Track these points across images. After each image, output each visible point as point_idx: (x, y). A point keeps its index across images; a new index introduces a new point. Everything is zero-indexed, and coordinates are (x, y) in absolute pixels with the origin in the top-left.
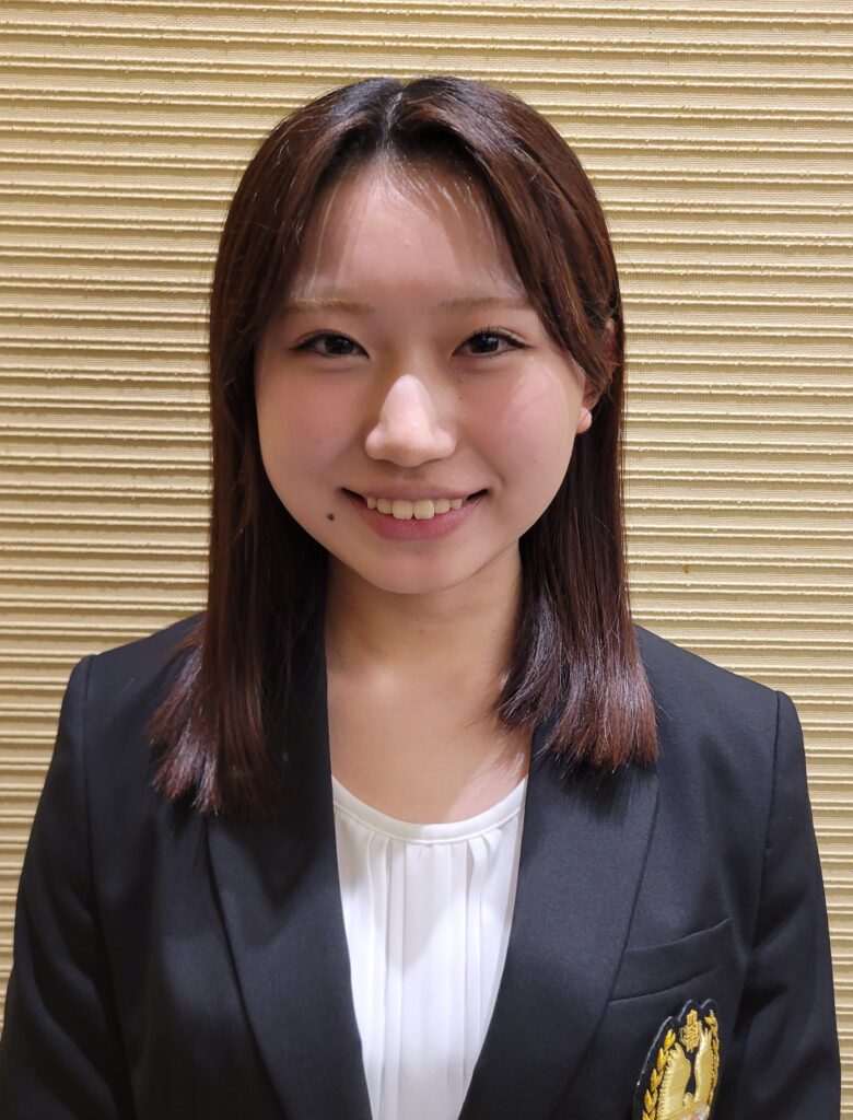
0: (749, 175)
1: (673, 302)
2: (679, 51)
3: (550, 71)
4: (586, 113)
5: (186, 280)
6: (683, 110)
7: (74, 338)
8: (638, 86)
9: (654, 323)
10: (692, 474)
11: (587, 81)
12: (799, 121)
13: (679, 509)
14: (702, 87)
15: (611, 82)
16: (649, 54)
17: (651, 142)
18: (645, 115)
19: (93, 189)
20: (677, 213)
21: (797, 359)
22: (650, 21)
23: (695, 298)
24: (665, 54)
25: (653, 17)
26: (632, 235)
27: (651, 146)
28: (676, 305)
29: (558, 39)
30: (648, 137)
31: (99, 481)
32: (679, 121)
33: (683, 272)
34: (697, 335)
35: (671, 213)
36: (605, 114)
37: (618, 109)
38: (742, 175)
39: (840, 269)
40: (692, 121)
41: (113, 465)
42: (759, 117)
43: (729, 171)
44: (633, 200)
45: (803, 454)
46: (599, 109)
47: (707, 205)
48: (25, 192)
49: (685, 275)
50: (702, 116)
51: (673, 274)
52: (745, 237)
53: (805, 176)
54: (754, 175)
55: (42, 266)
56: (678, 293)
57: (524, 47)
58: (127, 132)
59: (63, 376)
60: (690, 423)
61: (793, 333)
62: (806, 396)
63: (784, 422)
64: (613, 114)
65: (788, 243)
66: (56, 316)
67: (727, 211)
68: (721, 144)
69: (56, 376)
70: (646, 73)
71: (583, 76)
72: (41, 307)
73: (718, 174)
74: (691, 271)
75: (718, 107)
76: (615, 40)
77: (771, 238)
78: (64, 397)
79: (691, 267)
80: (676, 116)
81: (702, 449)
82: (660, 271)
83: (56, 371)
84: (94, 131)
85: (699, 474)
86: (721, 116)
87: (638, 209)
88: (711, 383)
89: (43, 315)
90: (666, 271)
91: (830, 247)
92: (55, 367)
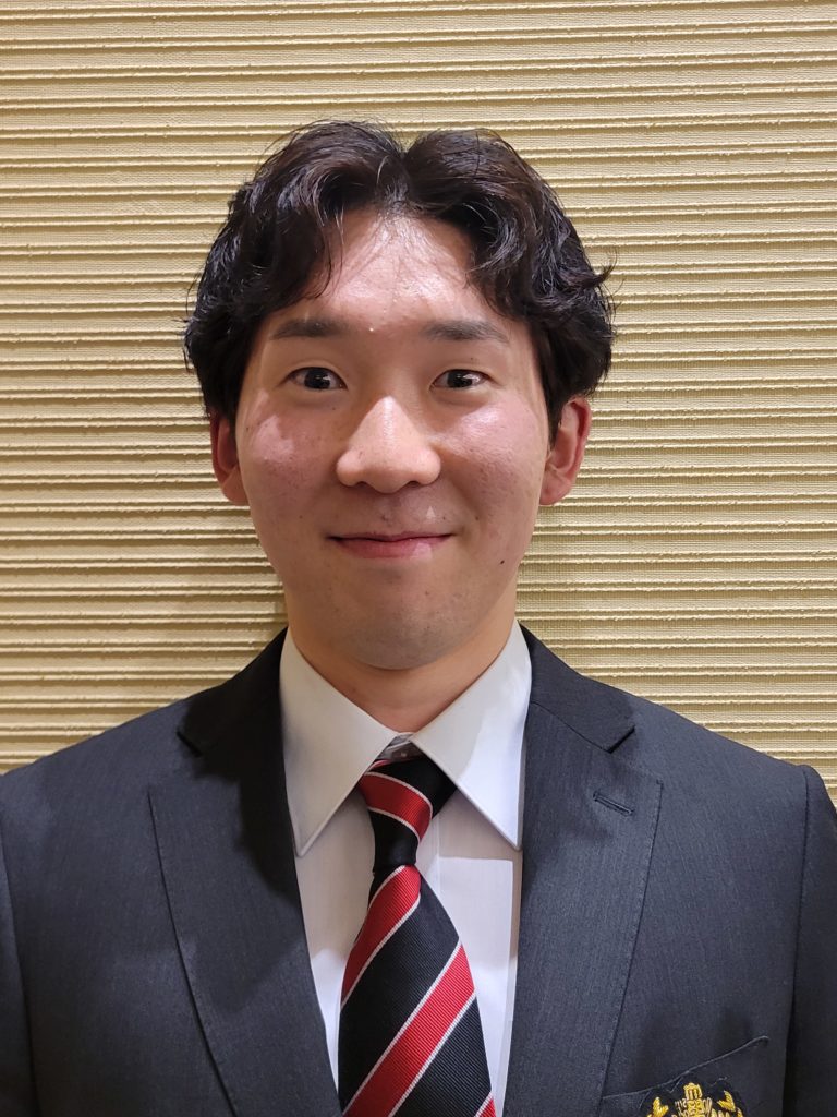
0: (729, 526)
1: (662, 646)
2: (655, 417)
5: (197, 640)
6: (662, 470)
7: (92, 697)
8: (618, 450)
9: (645, 666)
12: (774, 476)
14: (678, 449)
16: (627, 421)
17: (634, 499)
18: (626, 476)
19: (111, 561)
20: (662, 563)
21: (788, 696)
22: (626, 392)
23: (685, 641)
24: (643, 421)
25: (631, 389)
26: (620, 584)
27: (633, 503)
28: (666, 649)
30: (630, 495)
32: (660, 480)
33: (671, 617)
34: (688, 676)
35: (656, 563)
37: (600, 471)
38: (722, 526)
39: (824, 611)
40: (671, 479)
42: (736, 474)
43: (709, 523)
44: (619, 553)
47: (690, 555)
48: (49, 565)
49: (673, 620)
50: (680, 474)
51: (661, 620)
52: (729, 583)
53: (783, 526)
54: (735, 526)
55: (62, 632)
56: (668, 637)
58: (142, 508)
61: (783, 672)
62: (799, 732)
64: (596, 476)
65: (771, 588)
66: (76, 677)
67: (710, 560)
68: (700, 499)
70: (625, 438)
72: (61, 669)
73: (699, 527)
74: (678, 617)
75: (696, 466)
77: (754, 583)
79: (678, 612)
80: (657, 475)
82: (648, 617)
83: (75, 729)
84: (113, 509)
86: (699, 474)
87: (624, 561)
89: (64, 677)
90: (654, 617)
91: (812, 590)
92: (74, 724)
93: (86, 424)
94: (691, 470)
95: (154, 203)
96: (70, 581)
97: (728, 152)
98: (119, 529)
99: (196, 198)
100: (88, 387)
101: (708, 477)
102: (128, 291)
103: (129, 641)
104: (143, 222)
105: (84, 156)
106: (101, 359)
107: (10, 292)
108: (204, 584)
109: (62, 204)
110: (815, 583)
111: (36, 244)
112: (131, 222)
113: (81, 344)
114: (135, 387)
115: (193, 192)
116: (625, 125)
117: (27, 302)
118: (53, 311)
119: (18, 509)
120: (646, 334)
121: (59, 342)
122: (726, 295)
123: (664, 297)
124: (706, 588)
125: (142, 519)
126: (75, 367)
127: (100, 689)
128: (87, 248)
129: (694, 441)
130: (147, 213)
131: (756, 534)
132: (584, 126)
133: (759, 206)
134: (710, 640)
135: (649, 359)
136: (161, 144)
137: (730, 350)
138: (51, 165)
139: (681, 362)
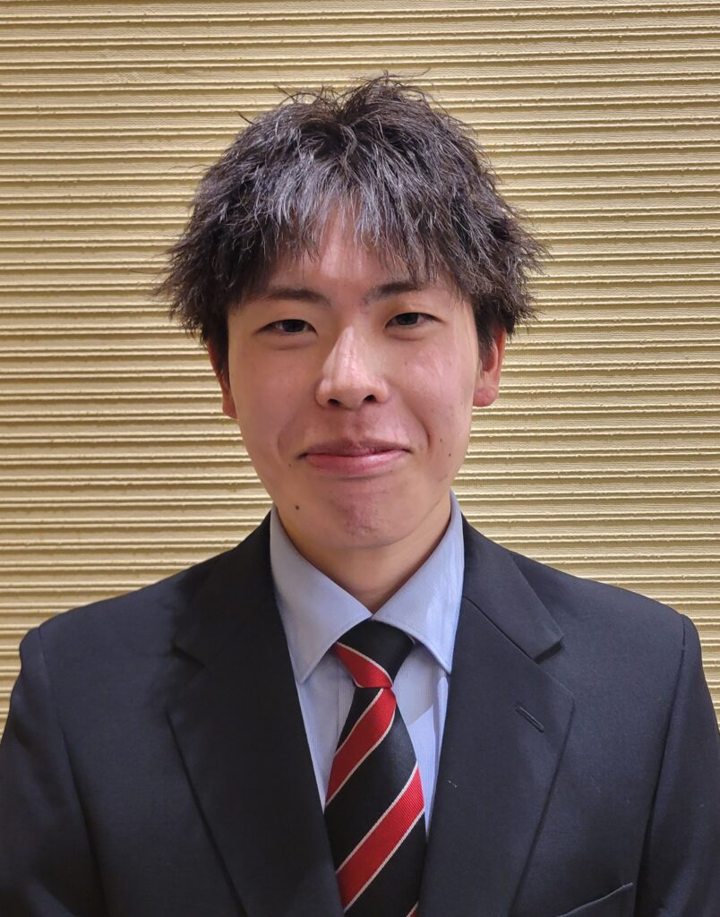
1: (527, 413)
5: (171, 411)
9: (514, 428)
10: (549, 538)
12: (611, 283)
20: (527, 350)
21: (622, 451)
23: (544, 409)
31: (109, 559)
33: (533, 391)
34: (546, 436)
35: (522, 350)
41: (119, 547)
42: (582, 282)
45: (631, 520)
47: (547, 344)
48: (56, 354)
49: (535, 394)
51: (525, 394)
52: (577, 365)
53: (618, 321)
55: (67, 406)
56: (530, 406)
61: (618, 433)
62: (630, 478)
63: (616, 497)
65: (609, 368)
66: (78, 440)
67: (563, 347)
68: (555, 301)
69: (78, 483)
73: (554, 322)
74: (539, 391)
77: (596, 365)
78: (82, 498)
79: (539, 387)
81: (555, 520)
82: (516, 391)
83: (78, 480)
84: (105, 310)
85: (554, 537)
88: (559, 471)
89: (68, 440)
90: (520, 391)
91: (640, 370)
92: (77, 477)
93: (84, 245)
95: (135, 74)
96: (72, 366)
97: (575, 35)
98: (110, 326)
99: (168, 70)
100: (85, 217)
101: (561, 284)
102: (116, 142)
103: (118, 412)
104: (127, 89)
105: (81, 37)
106: (94, 194)
107: (25, 143)
108: (176, 368)
109: (64, 75)
110: (642, 364)
111: (44, 106)
112: (117, 89)
113: (80, 183)
114: (121, 216)
115: (165, 66)
116: (496, 14)
117: (38, 151)
118: (57, 158)
119: (32, 311)
121: (62, 182)
122: (574, 145)
123: (527, 146)
124: (560, 369)
125: (127, 318)
126: (75, 201)
127: (97, 449)
128: (84, 109)
130: (130, 82)
131: (597, 327)
132: (465, 15)
133: (598, 77)
134: (563, 409)
136: (140, 29)
137: (577, 187)
138: (56, 44)
139: (540, 196)
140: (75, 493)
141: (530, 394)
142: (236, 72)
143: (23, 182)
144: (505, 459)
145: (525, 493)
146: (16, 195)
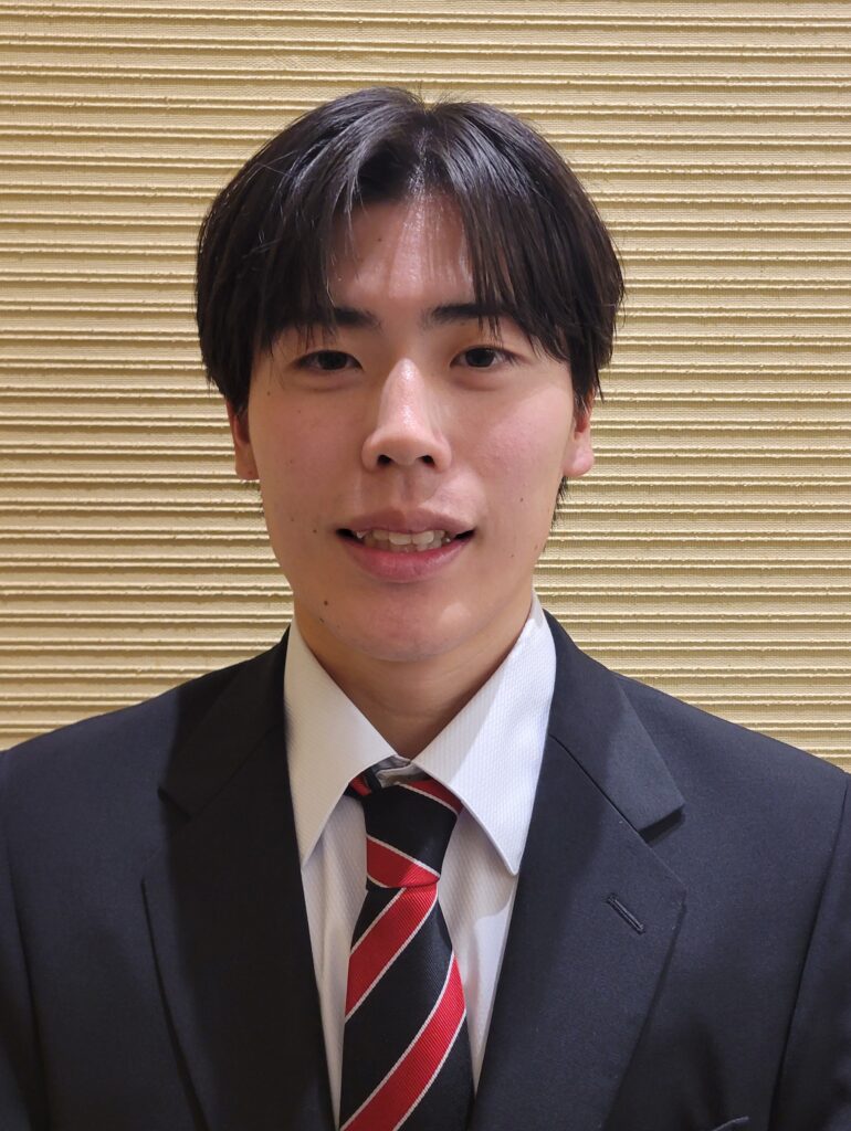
1: (789, 511)
2: (789, 287)
3: (670, 306)
4: (705, 343)
6: (794, 339)
7: (225, 557)
8: (752, 318)
9: (772, 531)
10: (812, 671)
11: (705, 315)
13: (801, 705)
14: (809, 318)
15: (727, 315)
16: (761, 290)
17: (765, 367)
18: (759, 343)
20: (791, 431)
22: (761, 261)
23: (811, 507)
24: (776, 290)
25: (765, 258)
26: (750, 451)
27: (765, 371)
28: (792, 514)
29: (678, 278)
30: (762, 363)
32: (791, 349)
33: (798, 484)
34: (813, 542)
35: (785, 431)
36: (722, 344)
37: (734, 339)
43: (837, 392)
44: (750, 420)
46: (716, 339)
47: (818, 423)
48: (182, 424)
49: (801, 486)
50: (811, 344)
51: (789, 486)
55: (195, 491)
56: (794, 503)
57: (647, 286)
59: (214, 593)
60: (808, 623)
64: (729, 343)
66: (208, 537)
67: (837, 428)
68: (830, 368)
69: (206, 592)
70: (759, 307)
71: (701, 310)
72: (194, 529)
73: (828, 395)
74: (806, 483)
75: (826, 336)
76: (730, 278)
78: (214, 612)
79: (805, 479)
80: (788, 344)
81: (821, 648)
82: (776, 483)
83: (206, 588)
85: (819, 671)
86: (829, 344)
87: (754, 428)
88: (827, 586)
89: (196, 537)
90: (782, 483)
92: (205, 584)
94: (821, 339)
95: (295, 58)
96: (204, 440)
101: (837, 347)
104: (284, 77)
107: (147, 145)
109: (201, 57)
111: (174, 97)
112: (271, 77)
115: (335, 48)
117: (165, 156)
118: (190, 166)
119: (152, 367)
120: (781, 204)
121: (196, 198)
123: (801, 167)
124: (833, 456)
127: (233, 548)
128: (226, 102)
129: (826, 311)
130: (288, 69)
134: (835, 507)
135: (784, 229)
138: (191, 16)
139: (814, 233)
140: (203, 605)
141: (794, 487)
142: (428, 61)
143: (144, 197)
144: (760, 569)
145: (785, 613)
146: (134, 214)
